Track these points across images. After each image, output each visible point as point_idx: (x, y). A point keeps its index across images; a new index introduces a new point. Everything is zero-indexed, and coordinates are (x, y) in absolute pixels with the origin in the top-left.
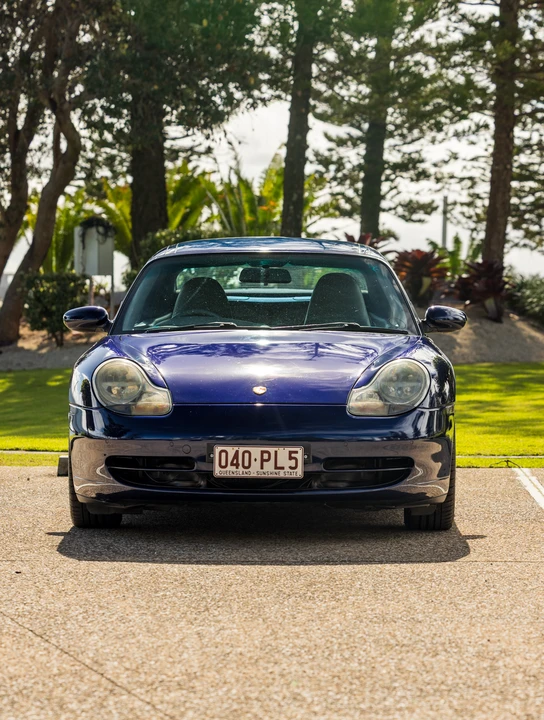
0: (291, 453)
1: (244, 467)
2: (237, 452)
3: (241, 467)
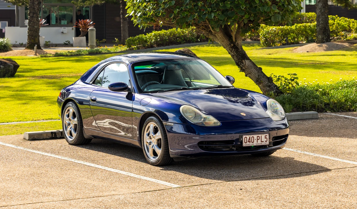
0: (265, 136)
1: (252, 142)
2: (250, 137)
3: (251, 142)
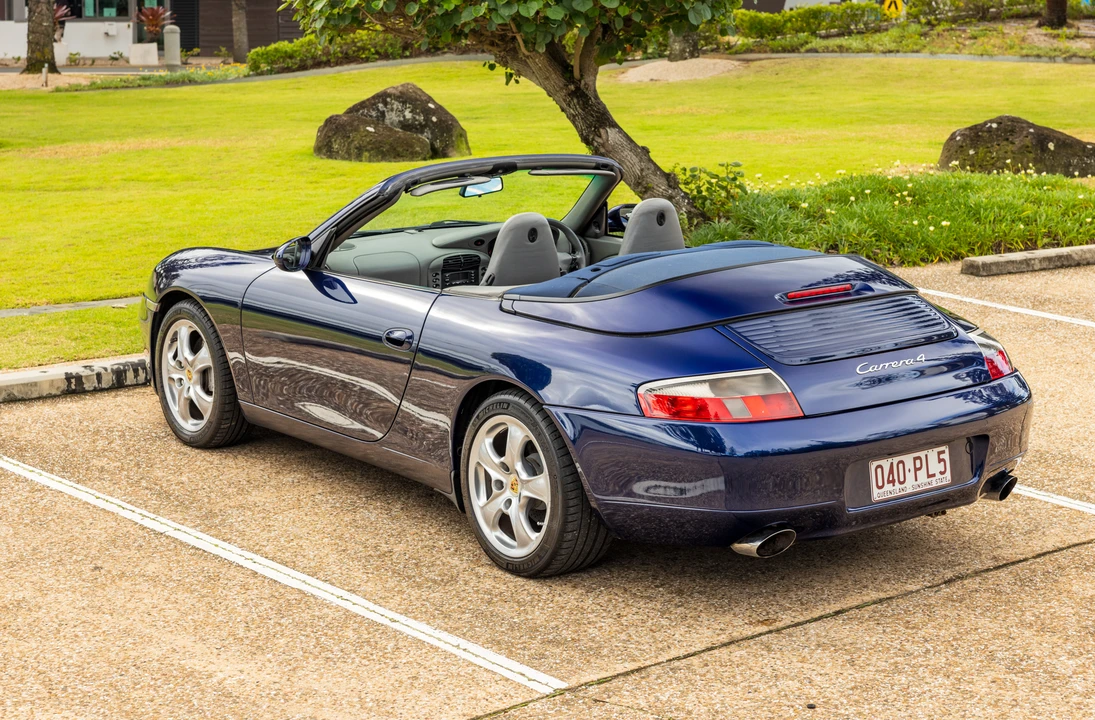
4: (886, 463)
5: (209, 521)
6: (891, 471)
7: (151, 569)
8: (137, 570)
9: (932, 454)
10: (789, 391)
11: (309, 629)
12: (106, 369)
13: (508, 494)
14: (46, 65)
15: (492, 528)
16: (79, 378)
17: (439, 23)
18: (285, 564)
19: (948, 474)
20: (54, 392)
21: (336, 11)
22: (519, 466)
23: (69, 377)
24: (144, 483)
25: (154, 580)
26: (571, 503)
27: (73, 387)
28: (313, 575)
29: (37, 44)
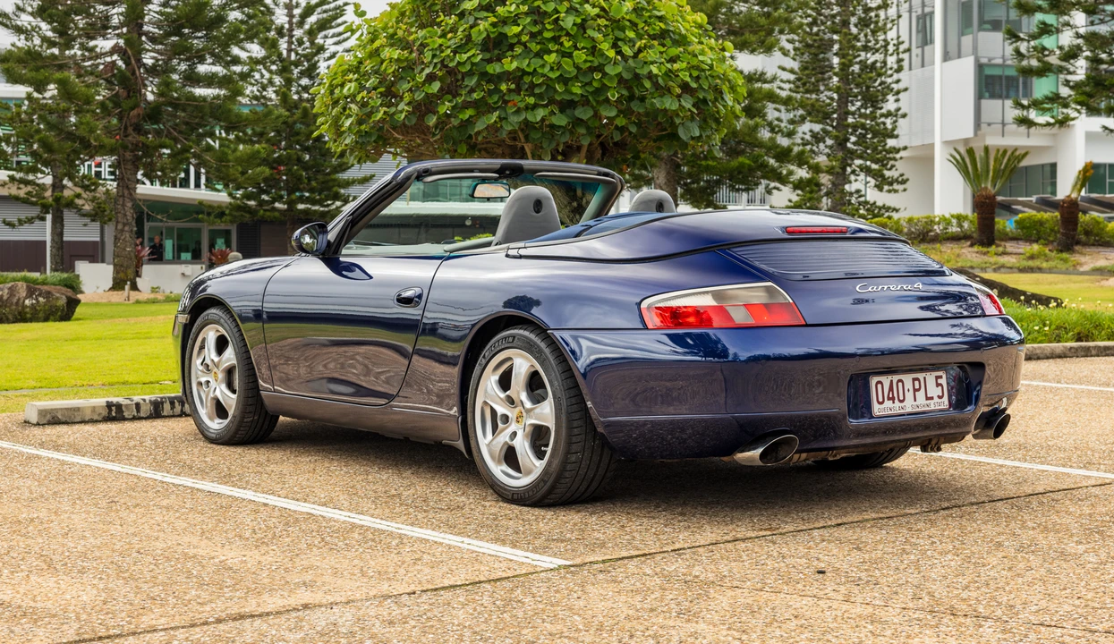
4: (886, 380)
5: (226, 479)
6: (891, 389)
7: (165, 503)
8: (151, 503)
9: (930, 378)
10: (791, 301)
11: (314, 534)
12: (144, 400)
13: (513, 427)
14: (129, 283)
15: (499, 462)
16: (119, 407)
17: (455, 134)
18: (297, 500)
19: (946, 399)
20: (96, 417)
21: (363, 127)
22: (524, 396)
23: (109, 405)
24: (169, 461)
25: (168, 508)
26: (575, 424)
27: (114, 414)
28: (324, 505)
29: (122, 266)
